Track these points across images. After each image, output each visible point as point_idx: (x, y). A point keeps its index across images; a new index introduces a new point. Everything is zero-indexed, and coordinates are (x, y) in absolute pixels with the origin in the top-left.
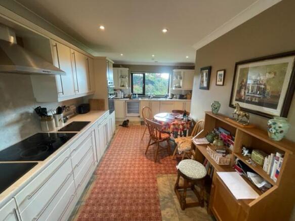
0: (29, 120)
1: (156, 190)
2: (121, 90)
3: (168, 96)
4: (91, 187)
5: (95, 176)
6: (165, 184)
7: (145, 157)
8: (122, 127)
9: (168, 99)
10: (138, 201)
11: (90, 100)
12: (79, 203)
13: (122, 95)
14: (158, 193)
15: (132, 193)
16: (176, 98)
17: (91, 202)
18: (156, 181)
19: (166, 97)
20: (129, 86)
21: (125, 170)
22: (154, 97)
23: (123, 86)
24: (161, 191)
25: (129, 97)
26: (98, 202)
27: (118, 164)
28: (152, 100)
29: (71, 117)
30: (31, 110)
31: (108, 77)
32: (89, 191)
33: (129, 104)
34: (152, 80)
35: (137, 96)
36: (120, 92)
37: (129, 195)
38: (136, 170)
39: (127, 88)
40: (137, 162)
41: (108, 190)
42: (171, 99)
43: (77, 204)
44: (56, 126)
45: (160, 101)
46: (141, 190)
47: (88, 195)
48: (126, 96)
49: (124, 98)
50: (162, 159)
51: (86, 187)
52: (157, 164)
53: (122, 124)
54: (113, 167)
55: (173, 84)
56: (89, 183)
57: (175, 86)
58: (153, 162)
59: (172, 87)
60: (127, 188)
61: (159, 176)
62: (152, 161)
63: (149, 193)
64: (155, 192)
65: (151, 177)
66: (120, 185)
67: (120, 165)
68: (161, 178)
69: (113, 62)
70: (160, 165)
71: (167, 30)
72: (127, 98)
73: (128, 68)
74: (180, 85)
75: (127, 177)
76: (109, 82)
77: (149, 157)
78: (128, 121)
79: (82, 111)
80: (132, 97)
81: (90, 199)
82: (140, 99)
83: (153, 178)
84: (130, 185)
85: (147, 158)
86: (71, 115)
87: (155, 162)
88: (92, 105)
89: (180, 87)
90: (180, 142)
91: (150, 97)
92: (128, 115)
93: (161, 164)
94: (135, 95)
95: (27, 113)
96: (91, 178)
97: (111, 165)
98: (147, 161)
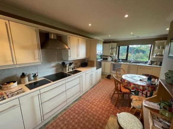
0: (59, 66)
1: (105, 123)
2: (110, 56)
3: (148, 62)
4: (76, 102)
5: (80, 98)
6: (113, 124)
7: (110, 100)
8: (107, 78)
9: (147, 65)
10: (91, 122)
11: (88, 61)
12: (68, 106)
13: (111, 60)
14: (105, 126)
15: (91, 116)
16: (156, 64)
17: (72, 109)
18: (109, 118)
19: (146, 63)
20: (116, 54)
21: (94, 102)
22: (134, 62)
23: (112, 54)
24: (108, 126)
25: (115, 61)
26: (74, 110)
27: (93, 97)
28: (132, 64)
29: (77, 68)
30: (61, 63)
31: (97, 49)
32: (74, 104)
33: (114, 65)
34: (143, 50)
35: (121, 60)
36: (110, 57)
37: (88, 116)
38: (100, 105)
39: (115, 55)
40: (103, 101)
41: (81, 108)
42: (151, 65)
43: (67, 107)
44: (68, 70)
45: (138, 65)
46: (96, 117)
47: (73, 105)
48: (114, 60)
49: (112, 61)
50: (122, 106)
51: (74, 102)
52: (116, 108)
53: (107, 76)
54: (90, 98)
55: (154, 52)
56: (76, 100)
57: (155, 54)
58: (114, 106)
59: (153, 55)
60: (90, 112)
61: (112, 116)
62: (113, 104)
63: (100, 122)
64: (103, 124)
65: (106, 113)
66: (87, 109)
67: (93, 98)
68: (113, 118)
69: (103, 41)
70: (117, 110)
71: (129, 15)
72: (114, 61)
73: (117, 43)
74: (162, 54)
75: (93, 106)
76: (97, 52)
77: (113, 101)
78: (110, 75)
79: (83, 66)
80: (117, 61)
81: (72, 107)
82: (122, 63)
83: (107, 115)
84: (92, 112)
85: (111, 101)
86: (77, 67)
87: (115, 106)
88: (89, 63)
89: (162, 56)
90: (134, 99)
91: (131, 62)
92: (113, 72)
93: (119, 109)
94: (120, 60)
95: (59, 64)
96: (78, 99)
97: (89, 97)
98: (110, 103)
